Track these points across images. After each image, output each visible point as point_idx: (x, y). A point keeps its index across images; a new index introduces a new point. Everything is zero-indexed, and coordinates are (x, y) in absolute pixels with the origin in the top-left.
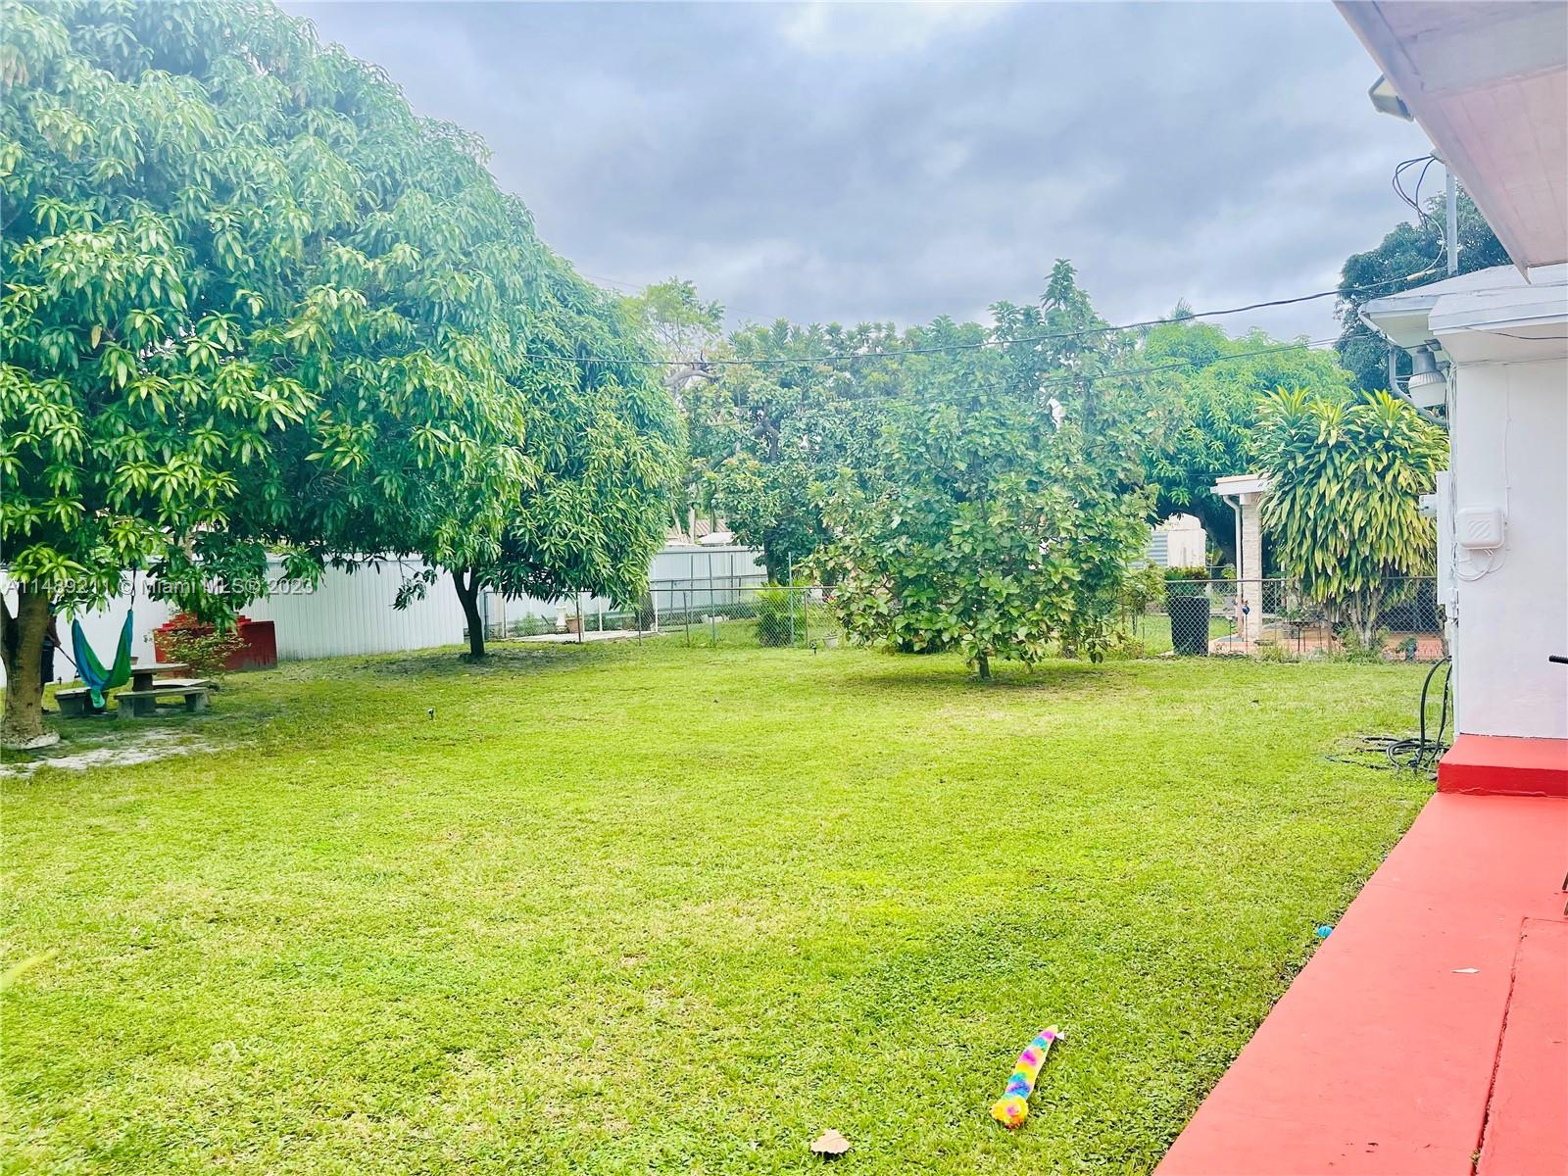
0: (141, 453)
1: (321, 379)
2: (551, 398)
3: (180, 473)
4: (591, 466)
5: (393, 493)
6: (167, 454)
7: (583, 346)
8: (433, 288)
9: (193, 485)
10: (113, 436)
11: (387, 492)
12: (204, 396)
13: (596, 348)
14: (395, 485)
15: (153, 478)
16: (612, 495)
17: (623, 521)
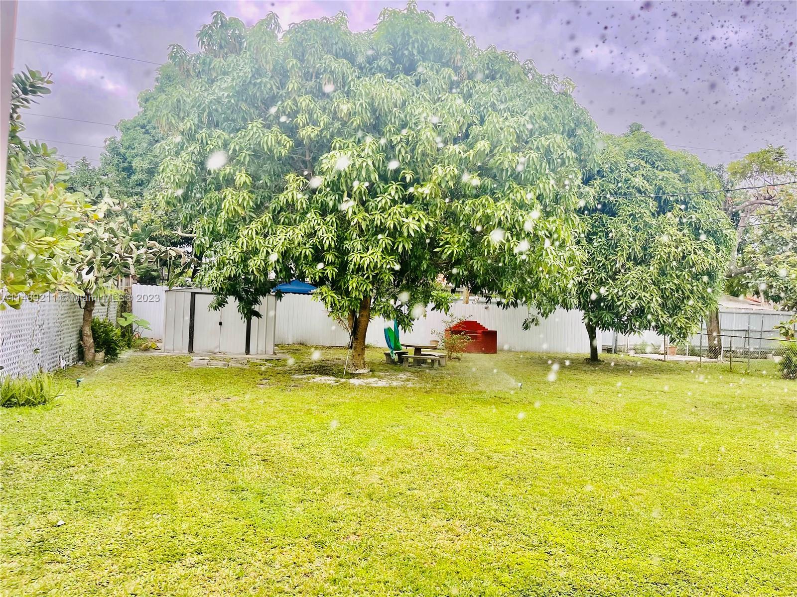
0: (360, 247)
1: (438, 212)
2: (635, 219)
3: (373, 256)
4: (656, 258)
5: (478, 269)
6: (370, 248)
7: (660, 188)
8: (499, 162)
9: (377, 262)
10: (352, 240)
11: (475, 268)
12: (383, 221)
13: (669, 189)
14: (480, 265)
15: (362, 258)
16: (671, 276)
17: (678, 292)
